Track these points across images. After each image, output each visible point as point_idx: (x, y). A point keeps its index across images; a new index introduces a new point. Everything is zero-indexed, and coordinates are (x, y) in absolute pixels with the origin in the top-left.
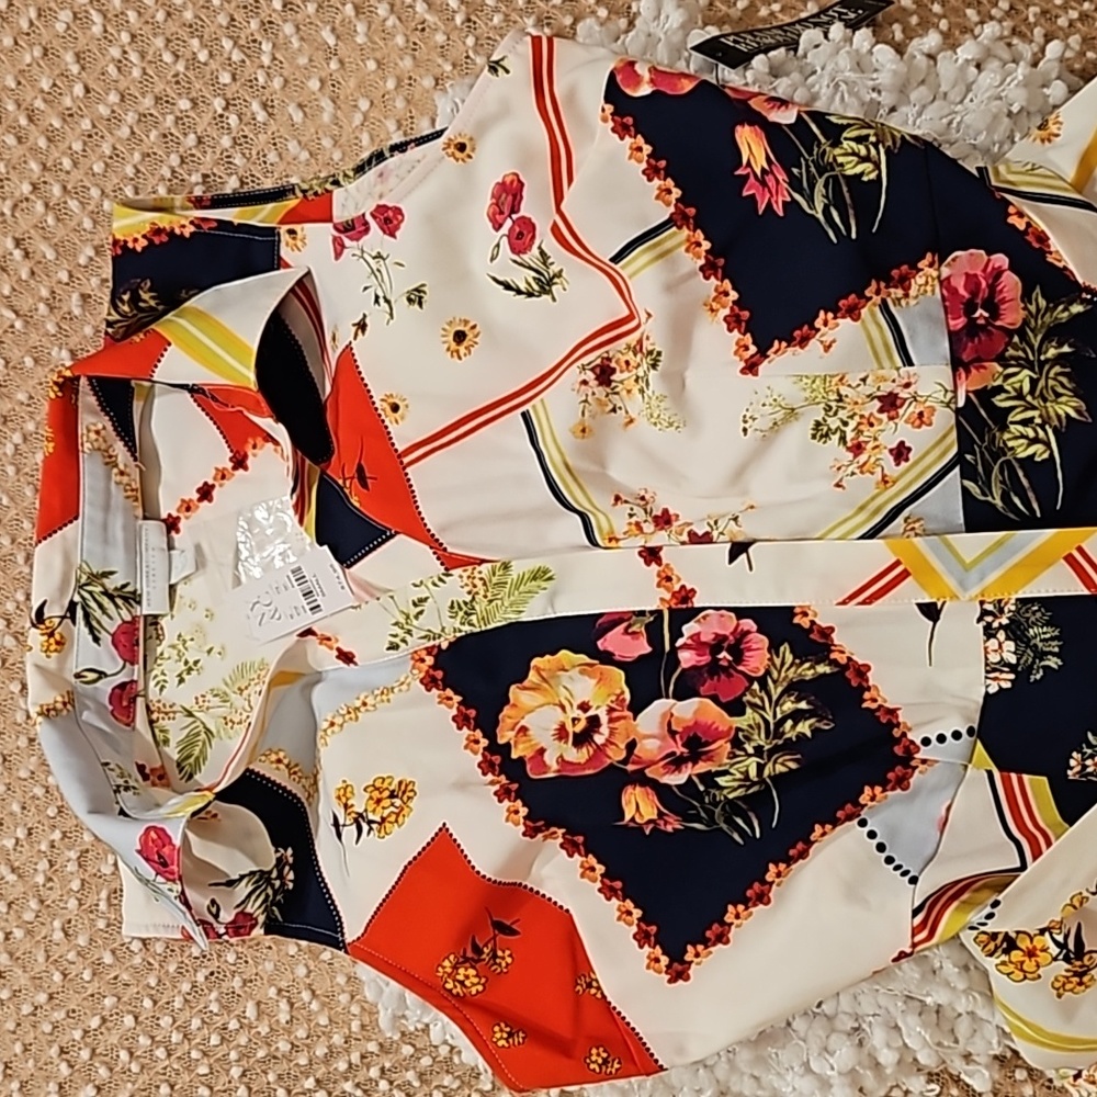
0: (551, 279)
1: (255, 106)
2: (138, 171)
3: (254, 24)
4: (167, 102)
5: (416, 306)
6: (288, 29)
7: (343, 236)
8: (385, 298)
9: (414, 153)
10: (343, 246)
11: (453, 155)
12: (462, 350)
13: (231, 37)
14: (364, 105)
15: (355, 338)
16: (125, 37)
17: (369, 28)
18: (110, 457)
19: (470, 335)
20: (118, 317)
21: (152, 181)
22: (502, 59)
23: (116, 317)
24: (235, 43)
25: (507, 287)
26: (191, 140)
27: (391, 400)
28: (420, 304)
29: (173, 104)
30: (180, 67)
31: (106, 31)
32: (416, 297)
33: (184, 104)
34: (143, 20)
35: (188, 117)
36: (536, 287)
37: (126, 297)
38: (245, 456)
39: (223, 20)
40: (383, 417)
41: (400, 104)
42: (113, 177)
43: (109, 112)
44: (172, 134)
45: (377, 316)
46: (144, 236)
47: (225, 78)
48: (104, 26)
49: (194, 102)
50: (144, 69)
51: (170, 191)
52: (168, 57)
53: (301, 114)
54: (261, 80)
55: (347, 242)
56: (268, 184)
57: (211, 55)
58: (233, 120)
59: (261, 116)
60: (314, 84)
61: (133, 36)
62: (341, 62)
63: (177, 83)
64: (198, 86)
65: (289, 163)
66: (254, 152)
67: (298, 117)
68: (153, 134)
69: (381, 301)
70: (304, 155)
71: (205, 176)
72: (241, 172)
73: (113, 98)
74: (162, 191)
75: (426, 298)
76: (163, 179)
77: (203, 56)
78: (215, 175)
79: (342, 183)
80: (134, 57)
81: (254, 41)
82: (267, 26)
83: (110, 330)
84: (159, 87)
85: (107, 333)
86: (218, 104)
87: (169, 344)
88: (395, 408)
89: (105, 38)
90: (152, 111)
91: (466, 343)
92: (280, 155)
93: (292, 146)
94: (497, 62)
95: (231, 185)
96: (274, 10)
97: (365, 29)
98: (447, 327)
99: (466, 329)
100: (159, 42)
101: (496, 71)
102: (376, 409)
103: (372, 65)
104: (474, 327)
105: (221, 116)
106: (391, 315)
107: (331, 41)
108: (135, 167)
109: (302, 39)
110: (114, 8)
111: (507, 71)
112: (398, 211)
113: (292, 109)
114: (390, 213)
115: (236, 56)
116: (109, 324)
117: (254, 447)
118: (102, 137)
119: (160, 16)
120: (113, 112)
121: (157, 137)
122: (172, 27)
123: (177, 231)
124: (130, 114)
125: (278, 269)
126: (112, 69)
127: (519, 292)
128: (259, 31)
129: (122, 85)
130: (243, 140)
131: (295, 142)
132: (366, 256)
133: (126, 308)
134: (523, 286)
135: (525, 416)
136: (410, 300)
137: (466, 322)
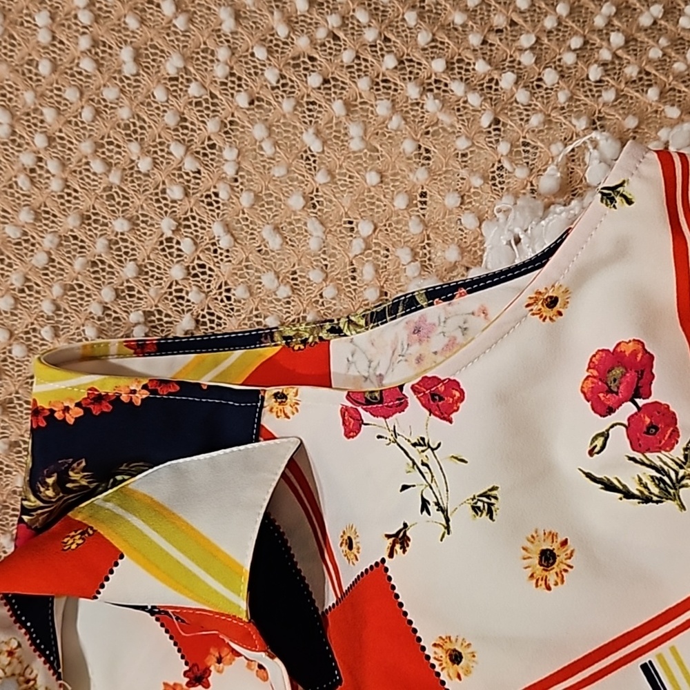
0: (679, 481)
1: (217, 229)
2: (58, 308)
3: (212, 126)
4: (96, 221)
5: (485, 517)
6: (259, 131)
7: (360, 409)
8: (437, 504)
9: (465, 302)
10: (360, 422)
11: (539, 312)
12: (552, 578)
13: (182, 142)
14: (365, 228)
15: (391, 555)
16: (40, 141)
17: (365, 131)
18: (28, 681)
19: (561, 556)
20: (39, 503)
21: (76, 320)
22: (621, 185)
23: (33, 502)
24: (187, 149)
25: (609, 486)
26: (129, 270)
27: (448, 646)
28: (490, 513)
29: (106, 225)
30: (114, 178)
31: (14, 133)
32: (485, 505)
33: (120, 225)
34: (63, 120)
35: (125, 240)
36: (656, 490)
37: (50, 481)
38: (207, 671)
39: (170, 119)
40: (438, 669)
41: (415, 228)
42: (25, 316)
43: (19, 235)
44: (103, 262)
45: (424, 529)
46: (78, 405)
47: (175, 192)
48: (12, 126)
49: (133, 222)
50: (66, 180)
51: (101, 332)
52: (97, 166)
53: (278, 240)
54: (223, 195)
55: (366, 416)
56: (232, 325)
57: (155, 163)
58: (187, 245)
59: (225, 242)
60: (296, 202)
61: (50, 139)
62: (330, 173)
63: (111, 197)
64: (138, 203)
65: (262, 300)
66: (213, 285)
67: (274, 242)
68: (79, 263)
69: (432, 508)
70: (284, 292)
71: (147, 314)
72: (196, 309)
73: (25, 216)
74: (90, 332)
75: (497, 505)
76: (90, 317)
77: (144, 165)
78: (160, 312)
79: (345, 331)
80: (52, 166)
81: (212, 146)
82: (228, 127)
83: (26, 518)
84: (86, 203)
85: (21, 521)
86: (167, 226)
87: (122, 557)
88: (456, 658)
89: (14, 141)
90: (77, 233)
91: (556, 568)
92: (249, 289)
93: (268, 280)
94: (614, 189)
95: (183, 326)
96: (238, 108)
97: (361, 133)
98: (528, 545)
99: (555, 546)
100: (86, 147)
101: (612, 200)
102: (428, 657)
103: (372, 178)
104: (565, 543)
105: (169, 240)
106: (448, 528)
107: (316, 147)
108: (54, 302)
109: (276, 144)
110: (25, 104)
111: (629, 202)
112: (453, 384)
113: (267, 232)
114: (441, 388)
115: (190, 165)
116: (25, 511)
117: (219, 661)
118: (10, 265)
119: (87, 114)
120: (25, 233)
121: (84, 266)
122: (102, 128)
123: (124, 398)
124: (49, 237)
125: (257, 440)
126: (23, 181)
127: (628, 495)
128: (218, 134)
129: (37, 199)
130: (198, 270)
131: (271, 275)
132: (399, 439)
133: (50, 493)
134: (634, 488)
135: (647, 669)
136: (475, 509)
137: (553, 536)
